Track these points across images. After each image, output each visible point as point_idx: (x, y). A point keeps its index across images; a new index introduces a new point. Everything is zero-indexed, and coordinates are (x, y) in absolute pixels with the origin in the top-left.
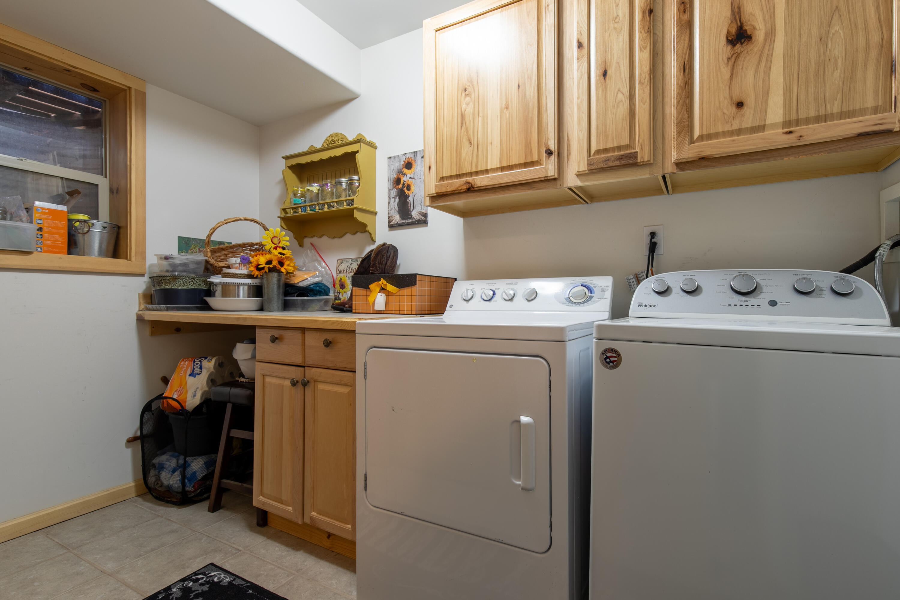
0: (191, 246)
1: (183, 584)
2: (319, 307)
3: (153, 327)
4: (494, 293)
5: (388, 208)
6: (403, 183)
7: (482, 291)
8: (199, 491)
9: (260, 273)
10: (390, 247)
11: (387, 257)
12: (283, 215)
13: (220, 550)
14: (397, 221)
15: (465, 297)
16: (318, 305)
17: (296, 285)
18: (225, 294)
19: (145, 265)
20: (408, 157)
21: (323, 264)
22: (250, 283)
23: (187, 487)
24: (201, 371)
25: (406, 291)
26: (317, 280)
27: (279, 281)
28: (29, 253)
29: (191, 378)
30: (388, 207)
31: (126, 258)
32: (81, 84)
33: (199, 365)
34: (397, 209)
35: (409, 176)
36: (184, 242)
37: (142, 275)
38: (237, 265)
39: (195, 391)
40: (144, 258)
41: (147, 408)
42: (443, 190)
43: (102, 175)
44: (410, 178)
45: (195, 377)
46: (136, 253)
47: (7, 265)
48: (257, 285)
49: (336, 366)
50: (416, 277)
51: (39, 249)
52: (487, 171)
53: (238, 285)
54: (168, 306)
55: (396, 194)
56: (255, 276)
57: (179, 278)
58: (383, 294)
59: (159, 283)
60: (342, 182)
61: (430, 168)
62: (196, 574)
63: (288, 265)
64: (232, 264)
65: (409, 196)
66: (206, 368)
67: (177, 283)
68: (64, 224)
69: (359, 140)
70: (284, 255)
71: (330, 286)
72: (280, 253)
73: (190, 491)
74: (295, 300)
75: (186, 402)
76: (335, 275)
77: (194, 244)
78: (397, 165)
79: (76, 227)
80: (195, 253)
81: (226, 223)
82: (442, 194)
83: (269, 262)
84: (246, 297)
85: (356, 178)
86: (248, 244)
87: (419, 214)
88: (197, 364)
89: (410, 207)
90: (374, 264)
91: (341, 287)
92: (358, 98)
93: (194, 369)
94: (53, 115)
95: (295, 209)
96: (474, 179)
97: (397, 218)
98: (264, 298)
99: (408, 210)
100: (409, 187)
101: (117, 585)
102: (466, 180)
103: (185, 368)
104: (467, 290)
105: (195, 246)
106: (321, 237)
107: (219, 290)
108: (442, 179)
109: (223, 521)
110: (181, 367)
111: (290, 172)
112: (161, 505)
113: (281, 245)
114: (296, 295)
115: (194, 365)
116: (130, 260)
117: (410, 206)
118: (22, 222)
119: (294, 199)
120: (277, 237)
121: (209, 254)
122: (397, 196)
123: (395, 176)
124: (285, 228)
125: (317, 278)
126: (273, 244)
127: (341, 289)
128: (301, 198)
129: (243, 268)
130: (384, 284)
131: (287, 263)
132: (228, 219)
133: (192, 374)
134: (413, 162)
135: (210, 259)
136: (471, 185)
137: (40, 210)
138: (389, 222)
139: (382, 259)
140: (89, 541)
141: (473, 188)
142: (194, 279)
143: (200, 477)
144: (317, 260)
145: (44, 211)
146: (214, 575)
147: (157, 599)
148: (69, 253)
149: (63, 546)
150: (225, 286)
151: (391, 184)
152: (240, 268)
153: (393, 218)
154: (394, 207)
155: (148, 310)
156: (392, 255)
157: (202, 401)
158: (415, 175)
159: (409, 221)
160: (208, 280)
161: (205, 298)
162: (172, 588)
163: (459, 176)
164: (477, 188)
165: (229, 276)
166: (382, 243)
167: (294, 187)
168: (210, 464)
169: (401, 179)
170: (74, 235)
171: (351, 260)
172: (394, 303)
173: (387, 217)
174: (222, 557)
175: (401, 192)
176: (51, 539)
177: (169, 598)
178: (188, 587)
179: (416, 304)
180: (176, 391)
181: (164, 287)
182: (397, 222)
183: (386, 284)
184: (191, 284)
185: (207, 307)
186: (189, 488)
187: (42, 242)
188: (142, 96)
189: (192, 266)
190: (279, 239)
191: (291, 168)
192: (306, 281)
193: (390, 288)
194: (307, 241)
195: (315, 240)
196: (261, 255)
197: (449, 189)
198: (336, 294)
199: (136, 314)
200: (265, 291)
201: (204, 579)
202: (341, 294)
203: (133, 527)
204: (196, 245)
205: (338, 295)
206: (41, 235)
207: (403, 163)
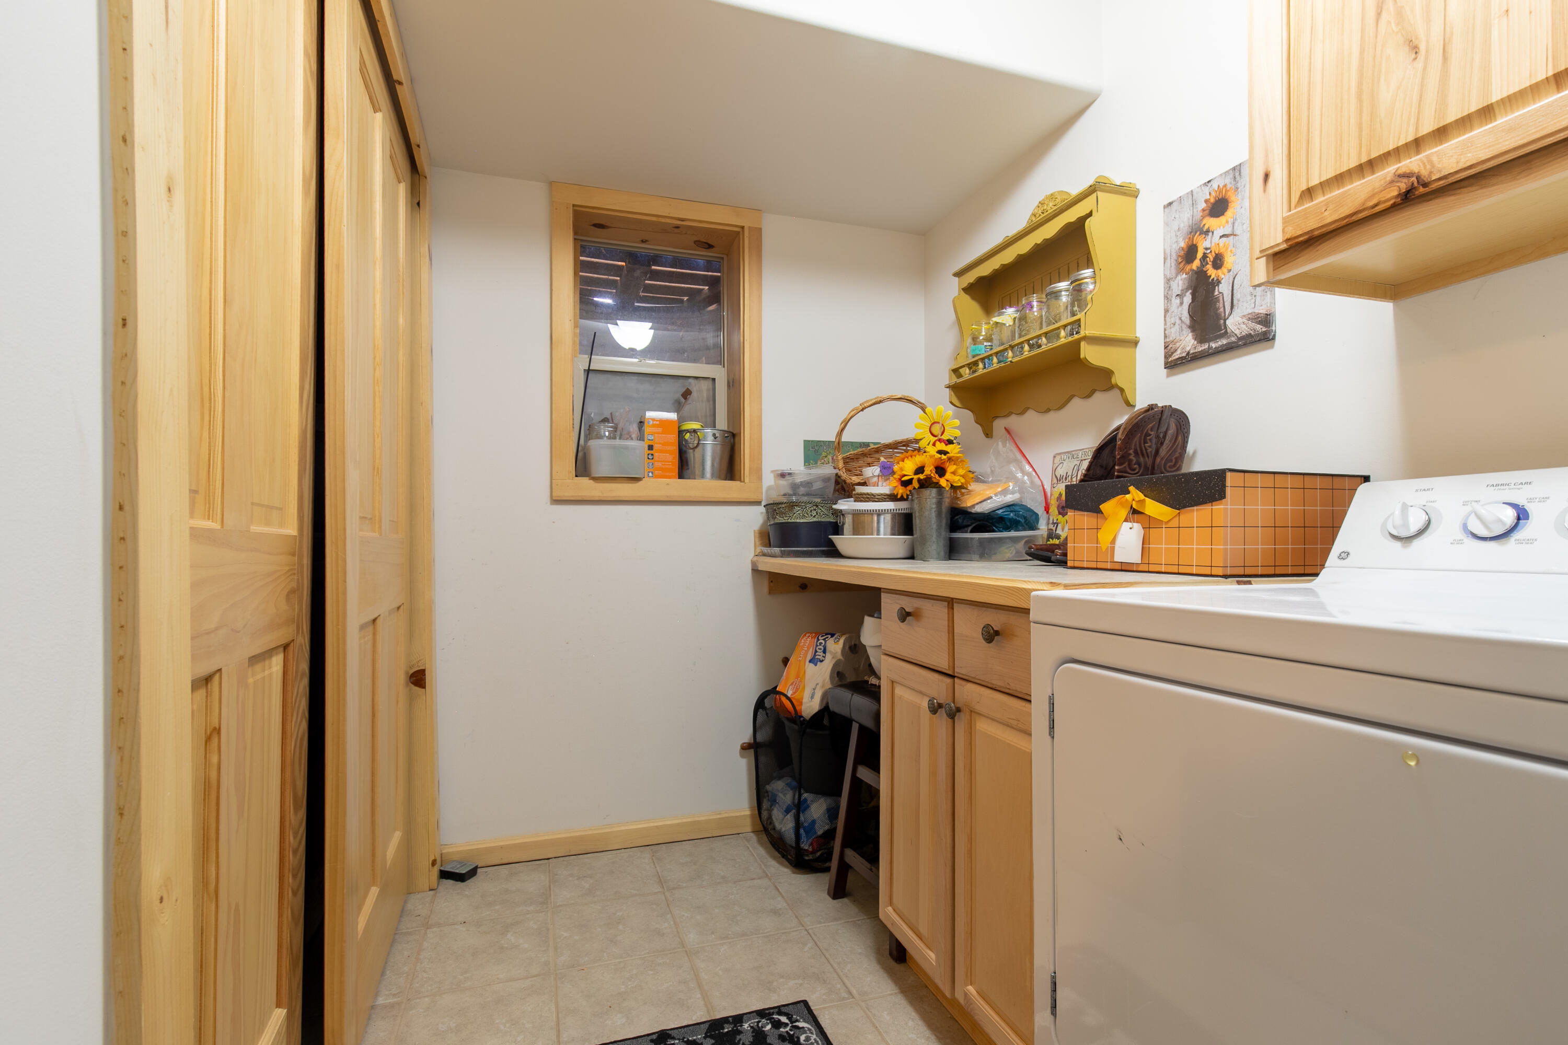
0: (821, 454)
1: (758, 1022)
2: (1014, 552)
3: (772, 582)
4: (1522, 515)
5: (1165, 324)
6: (1204, 254)
7: (1468, 509)
8: (819, 854)
9: (906, 490)
10: (1166, 414)
11: (1158, 437)
12: (955, 380)
13: (824, 980)
14: (1188, 349)
15: (1394, 527)
16: (1012, 548)
17: (969, 510)
18: (858, 529)
19: (761, 488)
20: (1215, 187)
21: (1025, 466)
22: (894, 510)
23: (803, 842)
24: (824, 657)
25: (1197, 515)
26: (1011, 500)
27: (939, 503)
28: (636, 479)
29: (812, 665)
30: (1165, 320)
31: (740, 480)
32: (695, 242)
33: (823, 646)
34: (1187, 321)
35: (1218, 233)
36: (812, 448)
37: (758, 503)
38: (875, 479)
39: (814, 689)
40: (760, 478)
41: (760, 705)
42: (1312, 224)
43: (721, 365)
44: (1221, 237)
45: (816, 665)
46: (750, 469)
47: (618, 496)
48: (904, 513)
49: (1008, 687)
50: (1225, 478)
51: (650, 474)
52: (1487, 112)
53: (879, 513)
54: (782, 549)
55: (1185, 286)
56: (899, 497)
57: (797, 506)
58: (1135, 524)
59: (774, 514)
60: (1061, 291)
61: (1267, 176)
62: (780, 1010)
63: (954, 473)
64: (868, 478)
65: (1219, 282)
66: (831, 653)
67: (794, 513)
68: (673, 438)
69: (1093, 188)
70: (945, 455)
71: (1040, 511)
72: (940, 452)
73: (807, 850)
74: (967, 538)
75: (801, 704)
76: (1048, 488)
77: (825, 451)
78: (1185, 217)
79: (686, 441)
80: (826, 464)
81: (862, 410)
82: (1306, 237)
83: (920, 470)
84: (889, 534)
85: (1087, 272)
86: (901, 442)
87: (1249, 319)
88: (821, 644)
89: (1222, 310)
90: (1123, 457)
91: (1061, 511)
92: (1095, 102)
93: (816, 651)
94: (686, 298)
95: (973, 365)
96: (1428, 157)
97: (1188, 343)
98: (915, 536)
99: (1218, 317)
100: (1218, 262)
101: (688, 977)
102: (1398, 169)
103: (806, 649)
104: (1405, 508)
105: (827, 454)
106: (1022, 413)
107: (848, 521)
108: (1309, 193)
109: (843, 921)
110: (802, 646)
111: (967, 298)
112: (774, 858)
113: (945, 437)
114: (970, 528)
115: (817, 646)
116: (744, 482)
117: (1221, 305)
118: (632, 439)
119: (973, 347)
120: (939, 423)
121: (841, 465)
122: (1187, 289)
123: (1182, 244)
124: (958, 404)
125: (1011, 496)
126: (932, 437)
127: (1061, 516)
128: (985, 344)
129: (884, 484)
130: (1137, 499)
131: (951, 468)
132: (865, 402)
133: (813, 661)
134: (1232, 197)
135: (842, 473)
136: (1418, 178)
137: (651, 423)
138: (1167, 356)
139: (1145, 442)
140: (684, 885)
141: (1425, 185)
142: (817, 506)
143: (820, 832)
144: (1016, 461)
145: (654, 422)
146: (803, 1028)
147: (721, 1031)
148: (681, 476)
149: (661, 880)
150: (857, 514)
151: (1173, 265)
152: (880, 484)
153: (1178, 345)
154: (1180, 319)
155: (764, 555)
156: (1171, 432)
157: (823, 707)
158: (1236, 225)
159: (1220, 343)
160: (835, 507)
161: (830, 537)
162: (744, 1021)
163: (1371, 165)
164: (1441, 183)
165: (862, 499)
166: (1146, 405)
167: (972, 325)
168: (832, 814)
169: (1197, 247)
170: (685, 452)
171: (1080, 455)
172: (1163, 546)
173: (1163, 345)
174: (824, 997)
175: (1197, 279)
176: (654, 864)
177: (736, 1038)
178: (764, 1031)
179: (1226, 550)
180: (792, 684)
181: (780, 520)
182: (1189, 353)
183: (1144, 500)
184: (814, 515)
185: (833, 552)
186: (805, 845)
187: (653, 464)
188: (757, 233)
189: (818, 485)
190: (943, 425)
191: (969, 290)
192: (989, 501)
193: (1153, 508)
194: (999, 425)
195: (1013, 421)
196: (910, 458)
197: (1330, 216)
198: (1051, 526)
199: (751, 560)
200: (917, 522)
201: (788, 1029)
202: (1060, 527)
203: (735, 882)
204: (828, 452)
205: (1054, 529)
206: (652, 455)
207: (1204, 205)
